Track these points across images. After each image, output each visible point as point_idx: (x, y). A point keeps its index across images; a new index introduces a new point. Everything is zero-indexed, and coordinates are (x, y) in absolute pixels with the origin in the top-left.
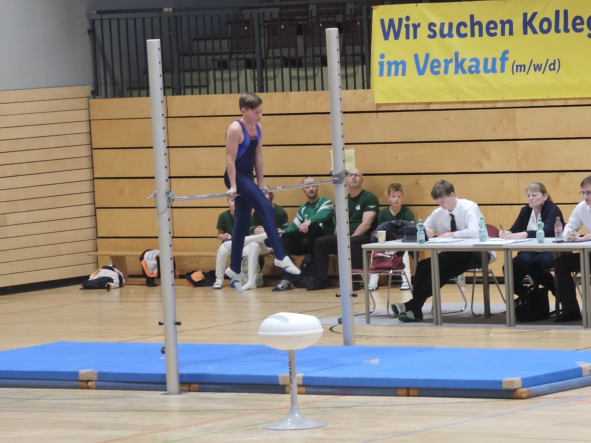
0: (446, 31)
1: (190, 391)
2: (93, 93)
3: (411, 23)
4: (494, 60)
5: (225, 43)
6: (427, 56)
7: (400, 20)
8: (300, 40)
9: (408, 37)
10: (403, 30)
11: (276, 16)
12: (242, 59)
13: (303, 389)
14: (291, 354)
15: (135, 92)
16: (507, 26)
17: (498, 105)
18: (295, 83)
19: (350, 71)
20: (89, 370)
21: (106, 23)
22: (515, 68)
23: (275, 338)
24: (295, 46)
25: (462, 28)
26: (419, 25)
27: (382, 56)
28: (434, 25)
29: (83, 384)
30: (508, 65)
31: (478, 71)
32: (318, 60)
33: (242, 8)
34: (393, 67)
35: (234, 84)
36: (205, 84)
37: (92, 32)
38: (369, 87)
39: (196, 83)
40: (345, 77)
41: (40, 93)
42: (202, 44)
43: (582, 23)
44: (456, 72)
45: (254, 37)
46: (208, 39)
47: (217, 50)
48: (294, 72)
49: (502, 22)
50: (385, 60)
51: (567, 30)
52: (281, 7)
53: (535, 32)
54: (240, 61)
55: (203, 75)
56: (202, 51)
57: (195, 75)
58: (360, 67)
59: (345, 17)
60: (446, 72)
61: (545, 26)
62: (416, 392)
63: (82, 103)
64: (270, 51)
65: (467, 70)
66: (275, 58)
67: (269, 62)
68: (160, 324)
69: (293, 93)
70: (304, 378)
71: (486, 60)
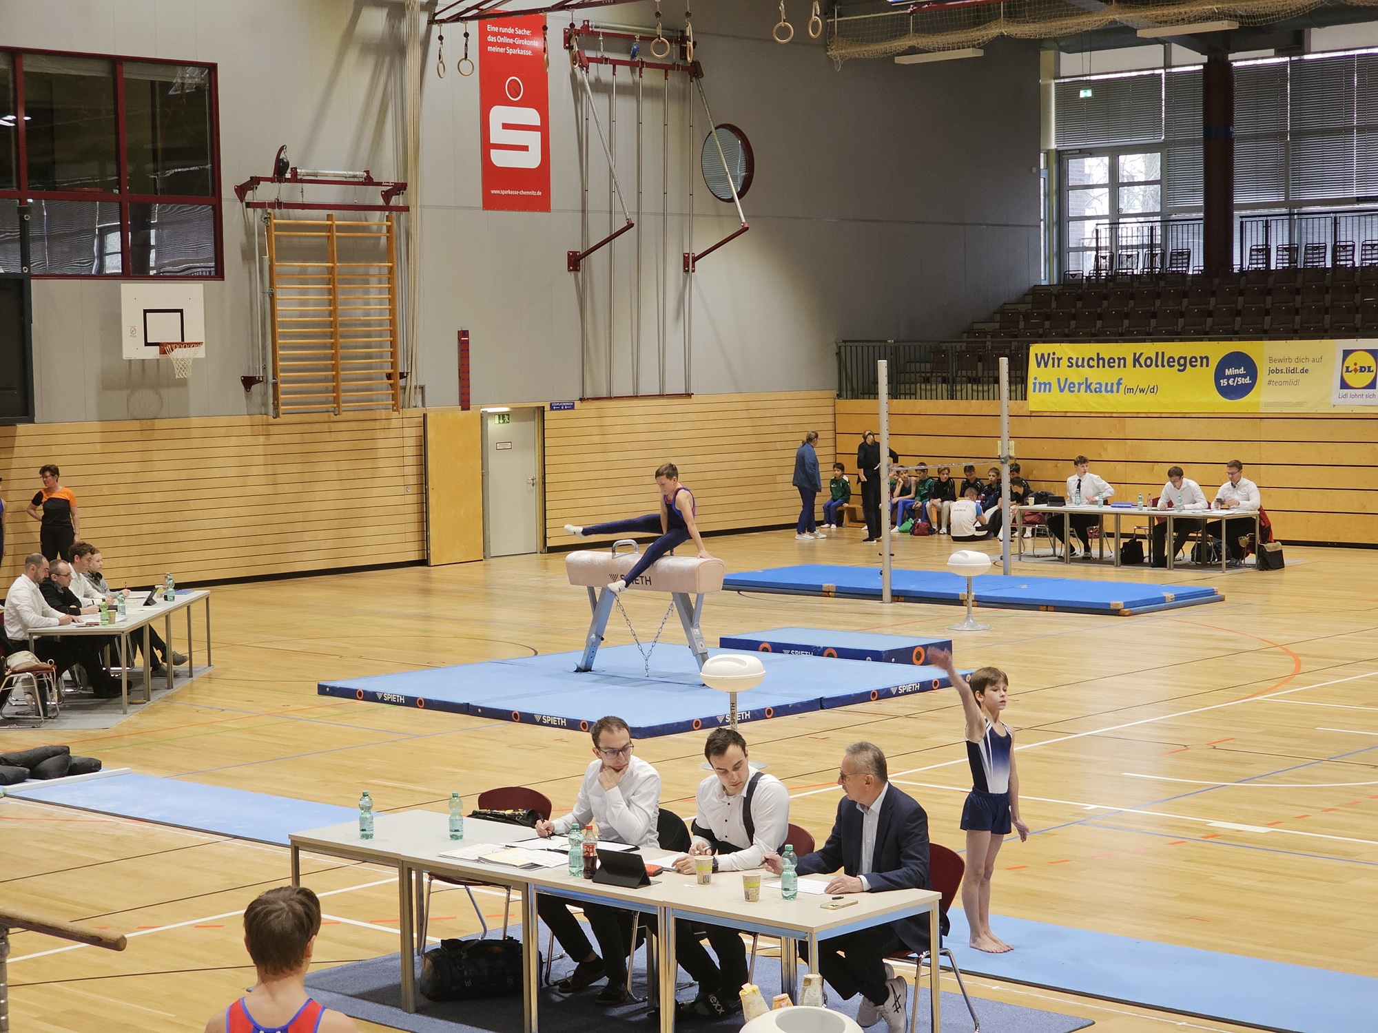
0: (1080, 364)
1: (898, 601)
2: (837, 395)
3: (1056, 356)
4: (1112, 384)
5: (928, 365)
6: (1066, 379)
7: (1049, 354)
8: (980, 365)
9: (1053, 366)
10: (1051, 361)
11: (964, 348)
12: (939, 377)
13: (975, 603)
14: (969, 579)
15: (867, 396)
16: (1122, 361)
17: (1114, 415)
18: (975, 394)
19: (1013, 388)
20: (830, 585)
21: (848, 348)
22: (1126, 390)
23: (959, 567)
24: (977, 370)
25: (1091, 361)
26: (1061, 358)
27: (1036, 378)
28: (1072, 359)
29: (826, 594)
30: (1122, 388)
31: (1101, 391)
32: (991, 379)
33: (941, 342)
34: (1043, 386)
35: (934, 393)
36: (914, 392)
37: (839, 354)
38: (1026, 399)
39: (908, 392)
40: (1010, 391)
41: (803, 394)
42: (913, 365)
43: (1174, 361)
44: (1086, 391)
45: (948, 362)
46: (917, 362)
47: (923, 370)
48: (975, 387)
49: (1119, 359)
50: (1037, 381)
51: (1163, 366)
52: (967, 342)
53: (1141, 366)
54: (938, 378)
55: (913, 386)
56: (913, 370)
57: (907, 386)
58: (1020, 385)
59: (1011, 351)
60: (1079, 391)
61: (1149, 362)
62: (1053, 609)
63: (830, 402)
64: (959, 372)
65: (1093, 391)
66: (962, 377)
67: (958, 379)
68: (880, 554)
69: (973, 401)
70: (975, 596)
71: (1107, 384)
